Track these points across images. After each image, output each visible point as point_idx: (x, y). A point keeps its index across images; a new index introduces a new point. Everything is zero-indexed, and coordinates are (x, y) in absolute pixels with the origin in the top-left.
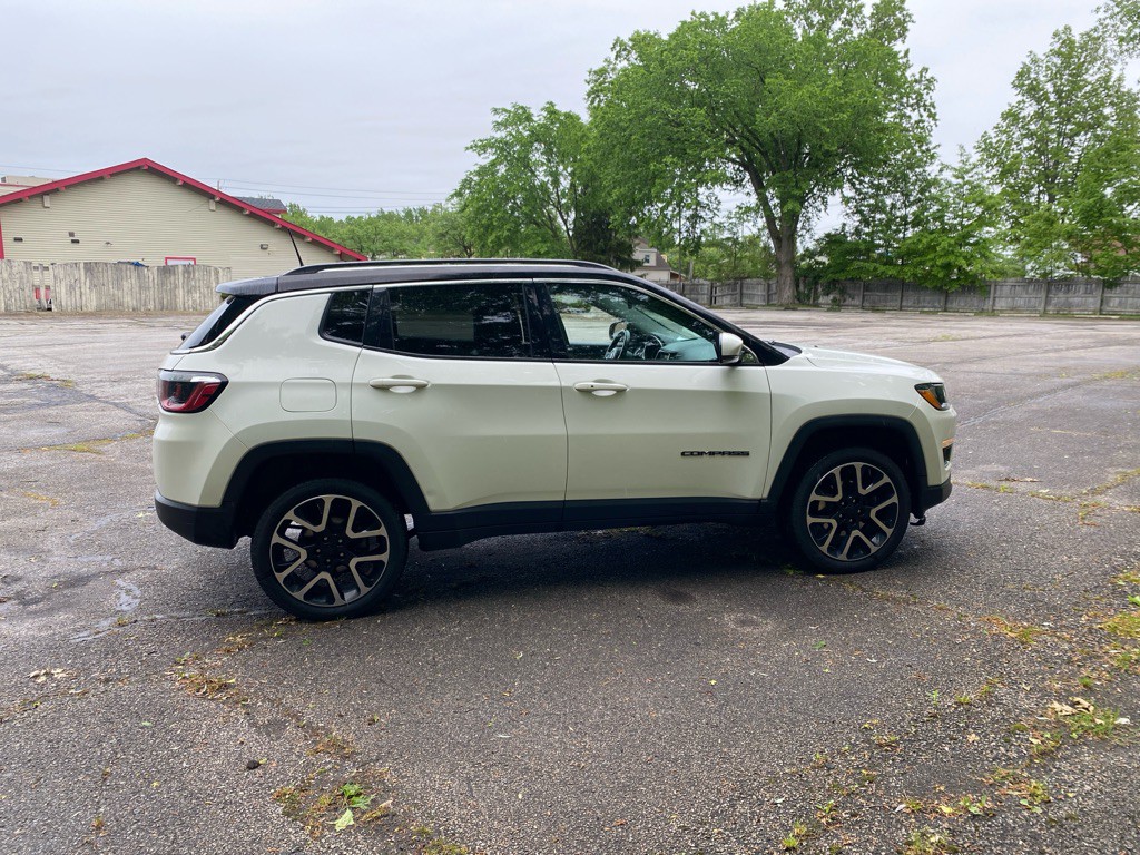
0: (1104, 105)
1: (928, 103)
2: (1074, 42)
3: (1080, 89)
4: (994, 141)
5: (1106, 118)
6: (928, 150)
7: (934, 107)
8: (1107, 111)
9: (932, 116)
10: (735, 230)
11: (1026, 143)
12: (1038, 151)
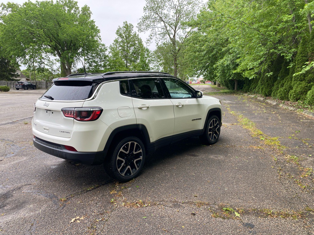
0: (135, 41)
1: (99, 35)
2: (128, 25)
3: (130, 36)
4: (113, 47)
5: (136, 44)
6: (105, 48)
7: (100, 37)
8: (136, 42)
9: (100, 39)
10: (52, 66)
11: (120, 48)
12: (123, 50)
